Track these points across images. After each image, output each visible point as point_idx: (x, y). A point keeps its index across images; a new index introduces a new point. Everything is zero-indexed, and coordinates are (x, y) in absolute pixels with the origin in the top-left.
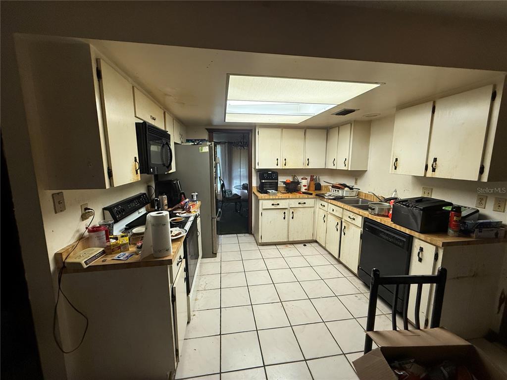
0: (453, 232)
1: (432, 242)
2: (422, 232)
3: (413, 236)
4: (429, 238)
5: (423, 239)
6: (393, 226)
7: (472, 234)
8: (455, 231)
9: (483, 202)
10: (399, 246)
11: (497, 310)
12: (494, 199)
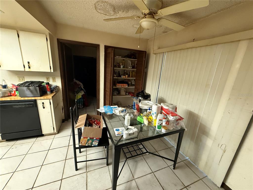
0: (49, 92)
1: (47, 98)
2: (41, 96)
3: (36, 100)
4: (45, 97)
5: (43, 99)
6: (22, 99)
7: (53, 92)
8: (50, 92)
9: (49, 80)
10: (31, 107)
11: (62, 112)
12: (52, 78)
